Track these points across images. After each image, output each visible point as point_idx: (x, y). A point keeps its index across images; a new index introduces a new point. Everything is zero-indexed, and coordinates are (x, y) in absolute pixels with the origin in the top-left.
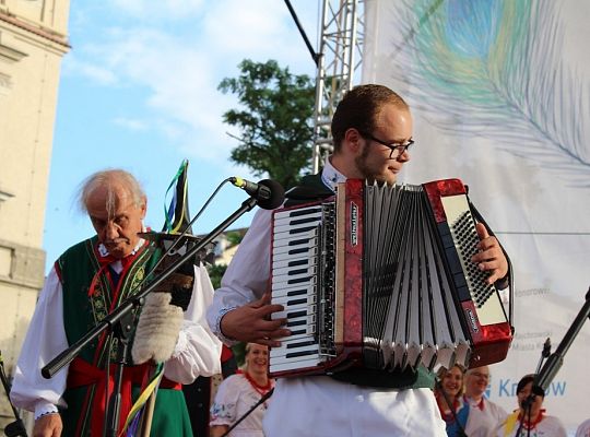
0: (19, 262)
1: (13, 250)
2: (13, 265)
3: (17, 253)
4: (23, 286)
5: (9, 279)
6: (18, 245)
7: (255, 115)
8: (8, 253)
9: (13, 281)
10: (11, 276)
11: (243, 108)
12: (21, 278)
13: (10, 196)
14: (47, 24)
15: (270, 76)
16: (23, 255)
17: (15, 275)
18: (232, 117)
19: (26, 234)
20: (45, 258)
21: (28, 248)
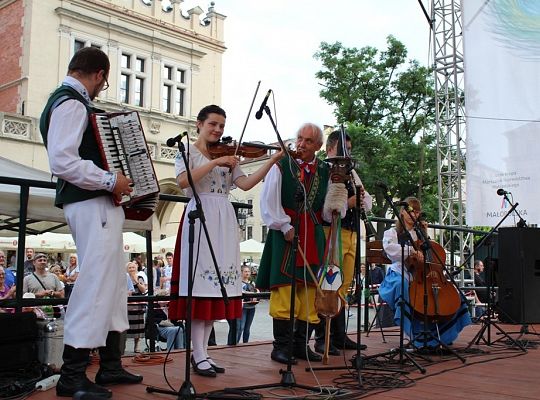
7: (332, 72)
11: (325, 69)
14: (214, 37)
15: (338, 51)
18: (321, 75)
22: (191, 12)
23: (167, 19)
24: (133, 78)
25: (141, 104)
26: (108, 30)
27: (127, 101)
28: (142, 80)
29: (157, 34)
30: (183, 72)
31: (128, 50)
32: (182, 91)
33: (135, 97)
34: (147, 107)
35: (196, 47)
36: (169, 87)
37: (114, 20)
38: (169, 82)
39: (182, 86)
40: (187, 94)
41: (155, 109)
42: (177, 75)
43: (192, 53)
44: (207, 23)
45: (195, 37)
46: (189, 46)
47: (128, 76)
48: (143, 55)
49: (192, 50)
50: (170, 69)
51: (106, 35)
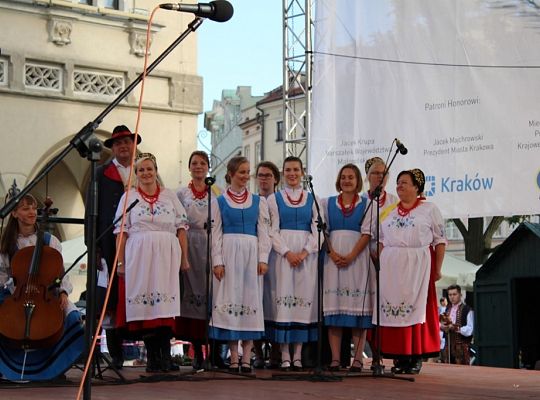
0: (176, 89)
1: (169, 79)
2: (171, 93)
3: (173, 81)
4: (183, 113)
5: (169, 108)
6: (174, 73)
8: (165, 82)
9: (174, 109)
10: (170, 104)
12: (181, 105)
13: (161, 27)
16: (180, 83)
17: (174, 104)
19: (181, 63)
20: (202, 83)
21: (184, 76)
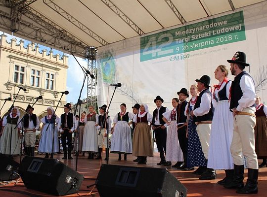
9: (61, 107)
22: (56, 56)
23: (48, 58)
24: (35, 78)
25: (38, 86)
26: (27, 62)
27: (33, 85)
28: (39, 78)
29: (44, 63)
30: (53, 75)
31: (34, 68)
32: (53, 81)
33: (36, 84)
34: (40, 87)
35: (58, 67)
36: (48, 80)
37: (29, 59)
38: (48, 79)
39: (53, 80)
40: (54, 83)
41: (43, 87)
42: (51, 76)
43: (56, 69)
44: (62, 59)
45: (57, 64)
46: (55, 67)
47: (34, 77)
48: (39, 70)
49: (56, 68)
50: (49, 74)
51: (26, 64)
